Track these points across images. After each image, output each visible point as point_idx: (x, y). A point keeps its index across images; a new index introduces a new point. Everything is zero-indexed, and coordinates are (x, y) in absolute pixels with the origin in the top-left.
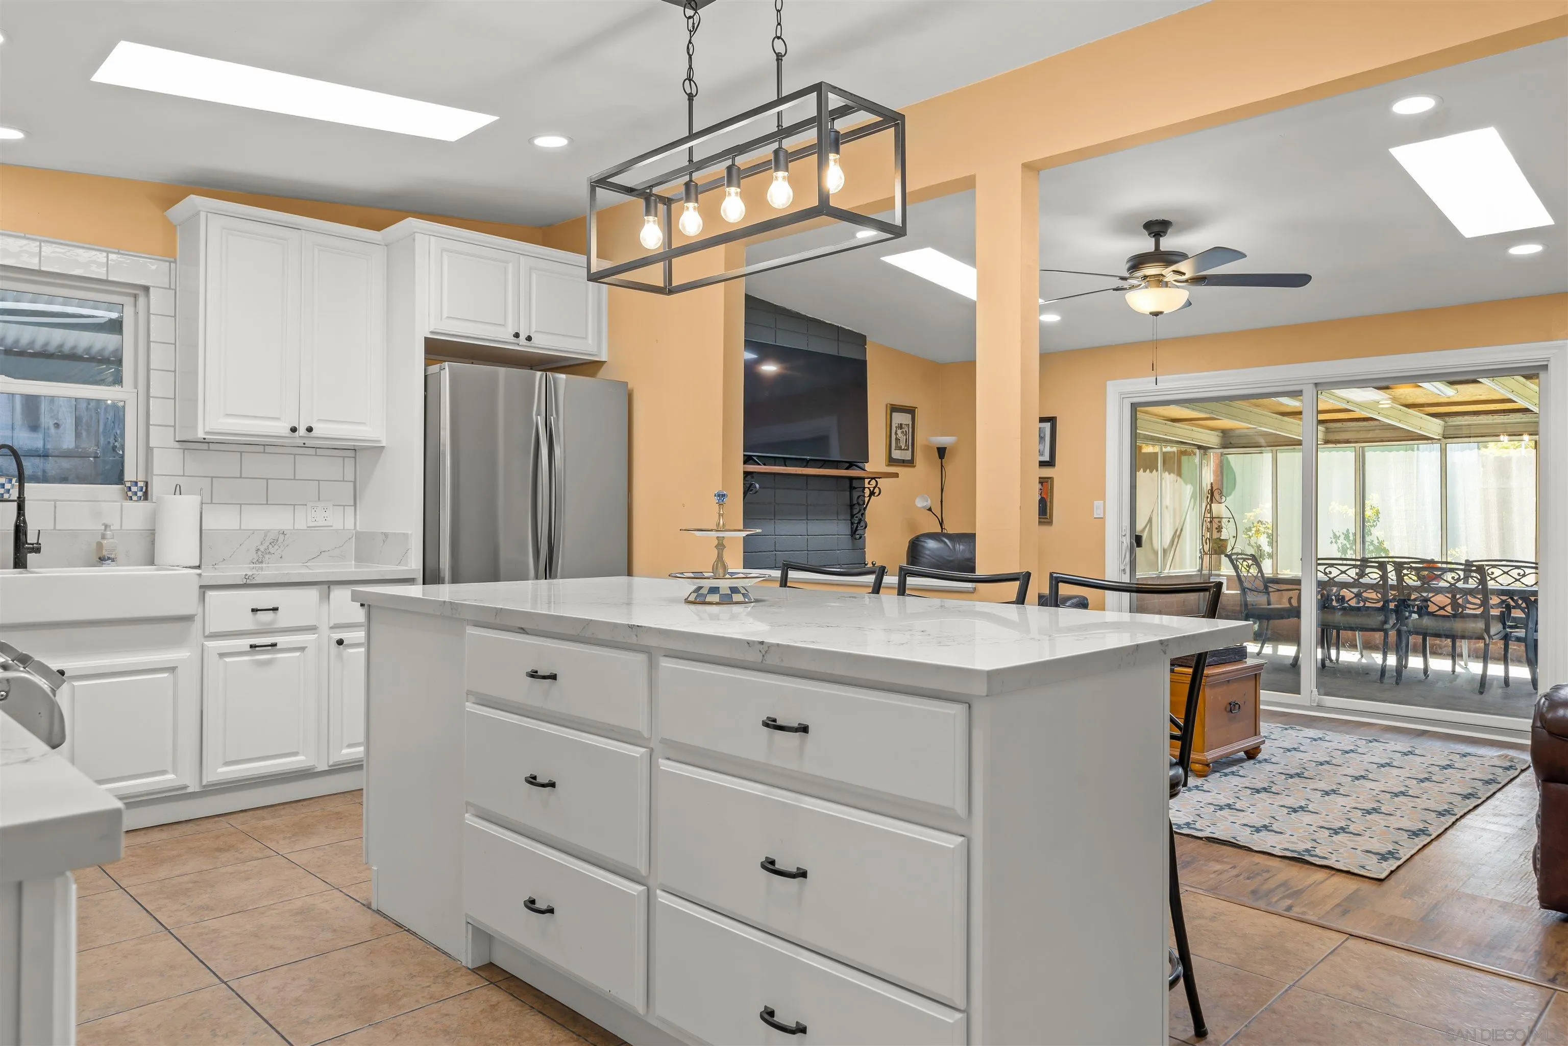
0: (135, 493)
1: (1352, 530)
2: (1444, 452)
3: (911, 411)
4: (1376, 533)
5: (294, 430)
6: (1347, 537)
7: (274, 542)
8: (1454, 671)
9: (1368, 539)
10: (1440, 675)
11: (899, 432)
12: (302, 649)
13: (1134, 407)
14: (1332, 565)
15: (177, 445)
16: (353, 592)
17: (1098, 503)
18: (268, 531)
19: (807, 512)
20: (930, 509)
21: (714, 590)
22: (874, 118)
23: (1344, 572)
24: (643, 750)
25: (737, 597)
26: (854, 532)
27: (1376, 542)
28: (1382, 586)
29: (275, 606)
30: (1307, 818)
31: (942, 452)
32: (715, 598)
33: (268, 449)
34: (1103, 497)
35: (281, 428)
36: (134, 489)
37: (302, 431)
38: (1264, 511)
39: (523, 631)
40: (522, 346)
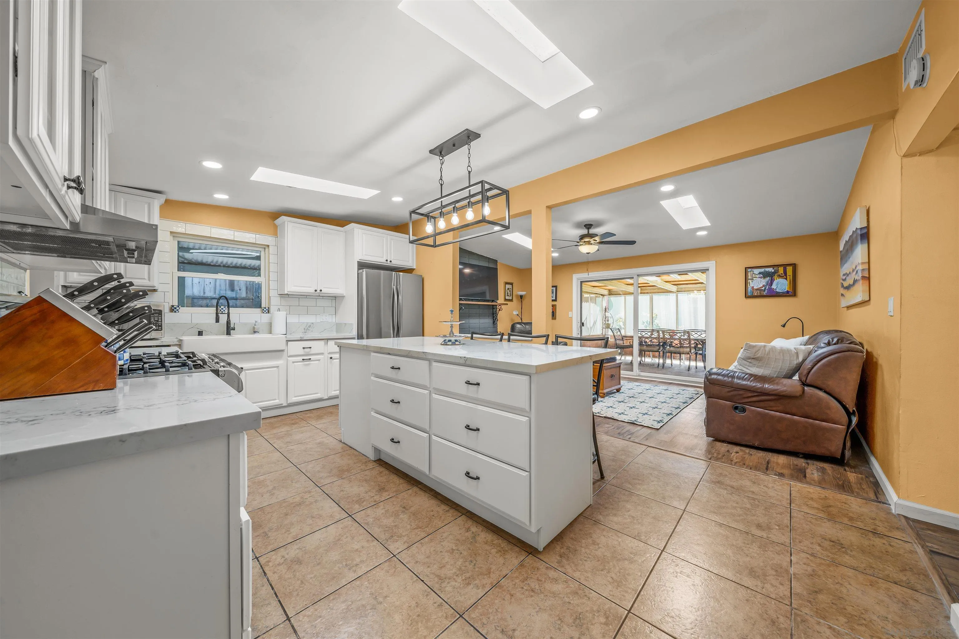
0: (265, 311)
1: (649, 321)
2: (677, 296)
3: (512, 284)
4: (656, 322)
5: (316, 291)
6: (647, 323)
7: (310, 326)
8: (680, 364)
9: (654, 323)
10: (676, 365)
11: (508, 290)
12: (319, 360)
13: (581, 282)
14: (643, 332)
15: (278, 296)
16: (335, 342)
17: (570, 313)
18: (307, 323)
19: (480, 316)
20: (518, 315)
21: (450, 341)
22: (500, 192)
23: (646, 334)
24: (427, 391)
25: (457, 343)
26: (494, 322)
27: (656, 324)
28: (658, 338)
29: (310, 347)
30: (635, 410)
31: (521, 297)
32: (450, 343)
33: (307, 297)
34: (572, 311)
35: (312, 290)
36: (265, 310)
37: (318, 291)
38: (622, 315)
39: (389, 354)
40: (389, 264)
